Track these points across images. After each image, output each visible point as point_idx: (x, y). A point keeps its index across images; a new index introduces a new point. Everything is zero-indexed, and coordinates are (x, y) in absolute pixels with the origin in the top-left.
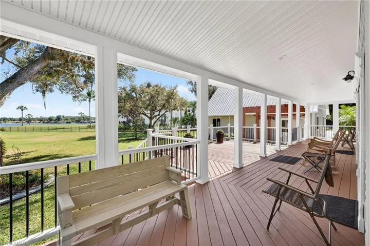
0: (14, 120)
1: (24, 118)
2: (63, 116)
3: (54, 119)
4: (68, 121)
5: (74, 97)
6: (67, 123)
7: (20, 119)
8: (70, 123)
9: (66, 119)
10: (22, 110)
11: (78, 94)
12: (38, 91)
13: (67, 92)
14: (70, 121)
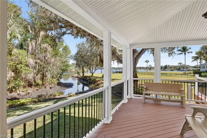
0: (144, 68)
1: (148, 67)
2: (169, 66)
3: (163, 68)
4: (172, 69)
5: (169, 54)
6: (171, 70)
7: (146, 68)
8: (173, 70)
9: (171, 68)
10: (147, 63)
11: (171, 52)
12: (151, 53)
13: (165, 52)
14: (173, 69)
